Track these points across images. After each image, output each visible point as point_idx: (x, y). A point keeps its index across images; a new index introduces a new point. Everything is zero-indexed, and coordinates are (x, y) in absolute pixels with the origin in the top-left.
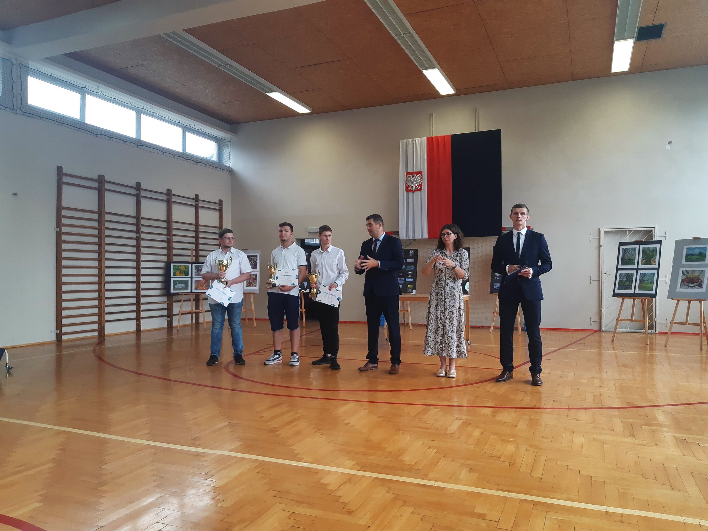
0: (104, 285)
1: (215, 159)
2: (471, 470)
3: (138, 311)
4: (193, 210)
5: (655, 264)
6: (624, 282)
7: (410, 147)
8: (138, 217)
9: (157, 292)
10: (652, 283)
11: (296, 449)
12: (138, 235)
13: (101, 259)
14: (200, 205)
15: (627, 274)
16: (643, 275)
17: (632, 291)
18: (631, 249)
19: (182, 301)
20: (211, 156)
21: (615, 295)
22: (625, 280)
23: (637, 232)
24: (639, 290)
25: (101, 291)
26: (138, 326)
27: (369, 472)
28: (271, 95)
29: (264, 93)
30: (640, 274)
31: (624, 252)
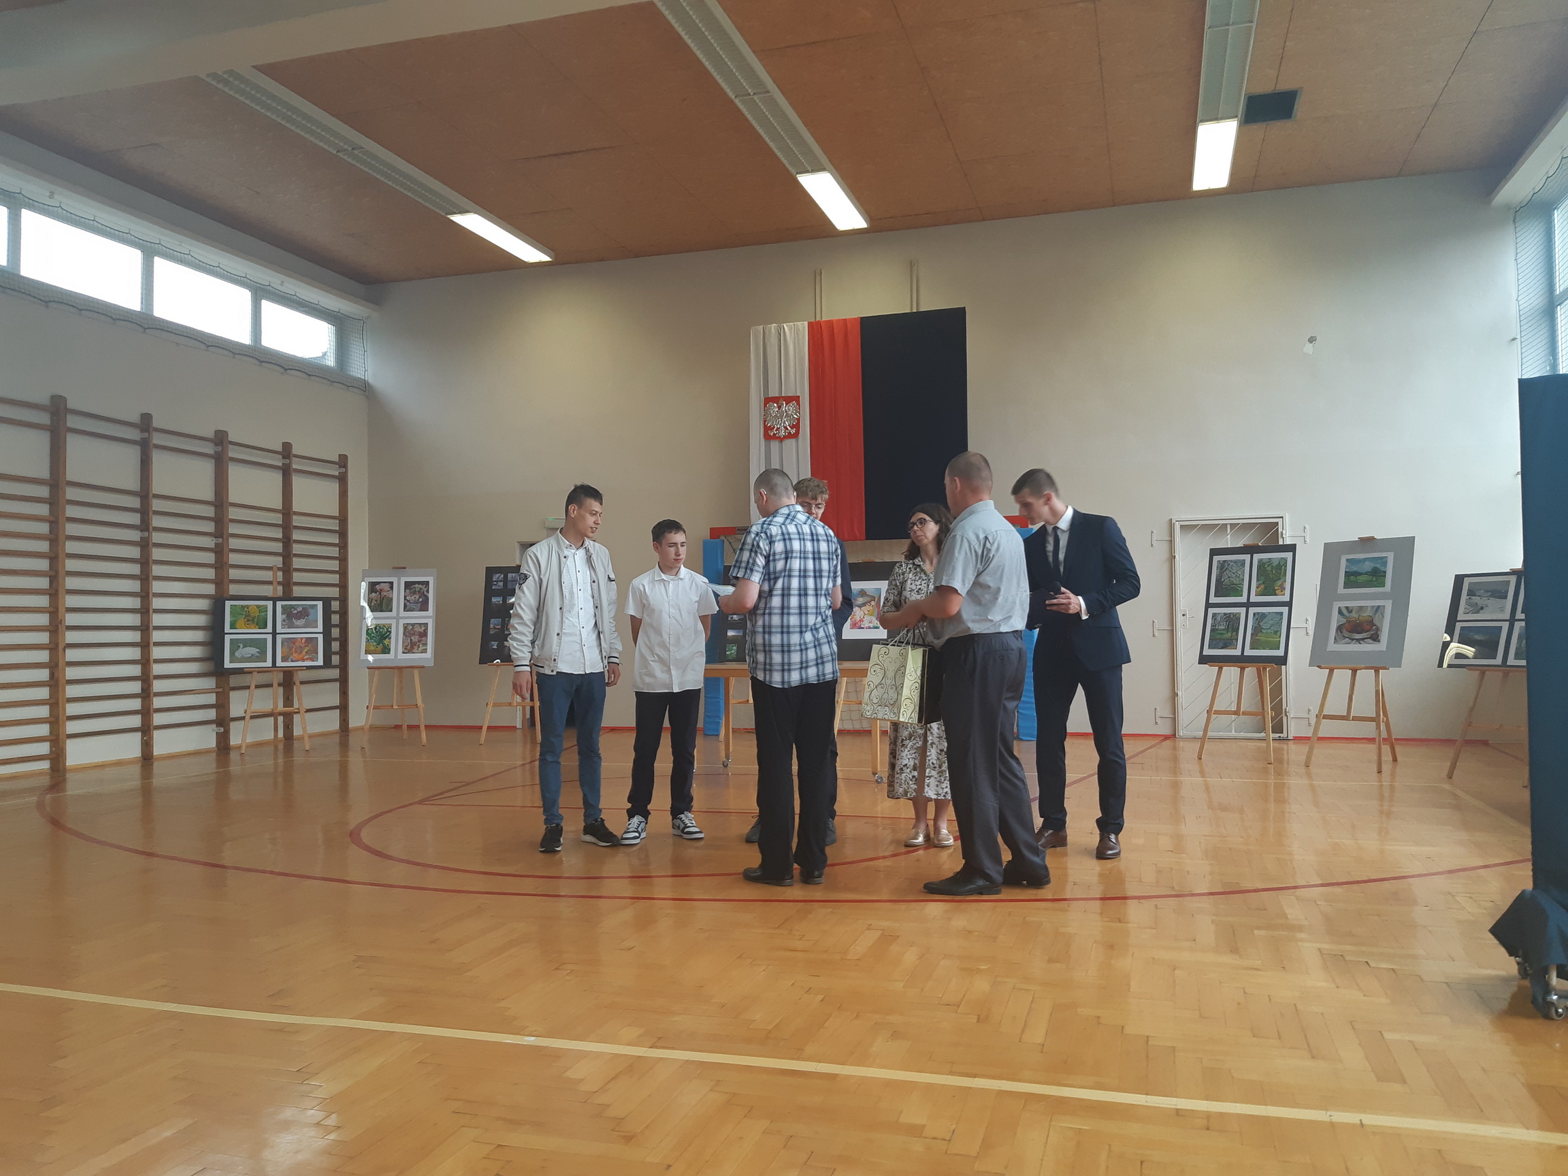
0: (65, 651)
1: (331, 362)
2: (896, 1035)
3: (146, 712)
4: (278, 477)
5: (1284, 595)
6: (1222, 632)
7: (773, 340)
8: (145, 494)
9: (193, 668)
10: (1277, 633)
11: (510, 1008)
12: (146, 534)
13: (57, 591)
14: (294, 466)
15: (1227, 616)
16: (1260, 617)
17: (1237, 652)
18: (1236, 562)
19: (253, 687)
20: (321, 355)
21: (1204, 660)
22: (1223, 628)
23: (1247, 527)
24: (1252, 648)
25: (57, 665)
26: (147, 745)
27: (673, 1048)
28: (457, 219)
29: (444, 214)
30: (1254, 614)
31: (1221, 569)
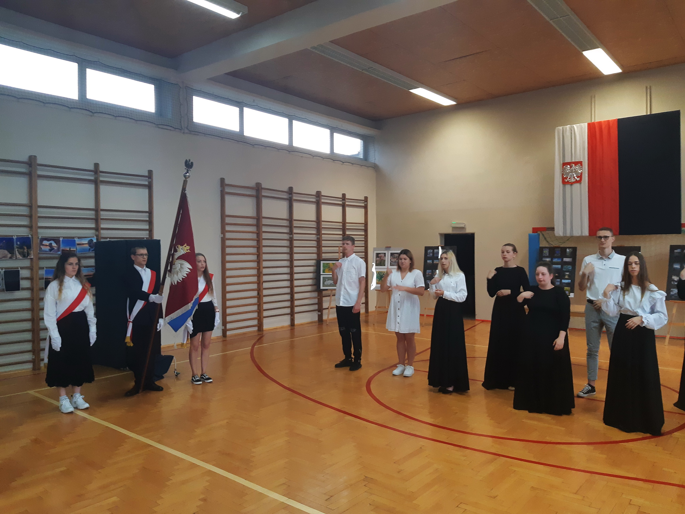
0: (262, 284)
1: (361, 156)
3: (292, 307)
4: (340, 209)
7: (568, 134)
8: (290, 219)
9: (308, 289)
12: (291, 236)
13: (259, 261)
14: (347, 203)
19: (331, 296)
20: (358, 153)
25: (260, 289)
26: (292, 320)
28: (413, 91)
29: (407, 90)
